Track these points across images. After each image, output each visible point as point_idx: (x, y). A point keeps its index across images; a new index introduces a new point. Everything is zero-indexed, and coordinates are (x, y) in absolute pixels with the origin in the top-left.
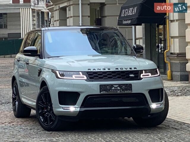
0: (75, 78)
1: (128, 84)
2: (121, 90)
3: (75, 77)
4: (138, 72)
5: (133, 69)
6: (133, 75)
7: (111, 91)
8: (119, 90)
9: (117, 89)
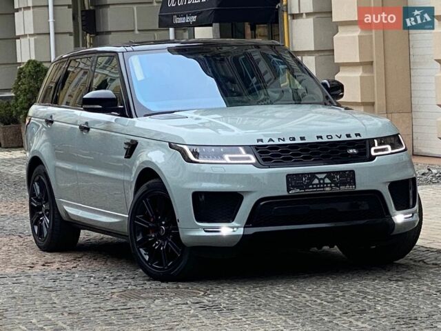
0: (229, 161)
1: (346, 171)
2: (333, 185)
3: (231, 158)
4: (365, 143)
5: (354, 137)
6: (355, 151)
7: (311, 188)
8: (329, 185)
9: (324, 183)
